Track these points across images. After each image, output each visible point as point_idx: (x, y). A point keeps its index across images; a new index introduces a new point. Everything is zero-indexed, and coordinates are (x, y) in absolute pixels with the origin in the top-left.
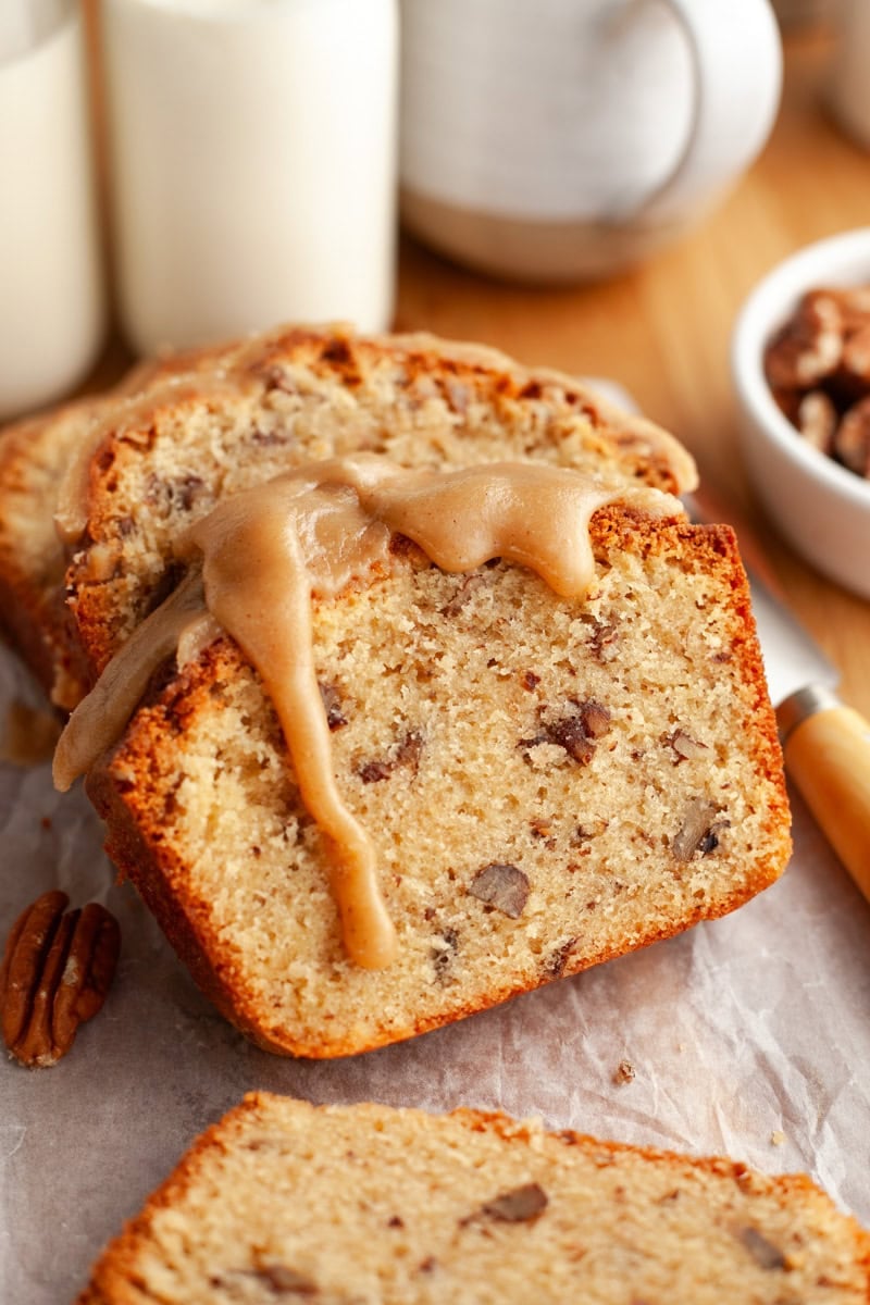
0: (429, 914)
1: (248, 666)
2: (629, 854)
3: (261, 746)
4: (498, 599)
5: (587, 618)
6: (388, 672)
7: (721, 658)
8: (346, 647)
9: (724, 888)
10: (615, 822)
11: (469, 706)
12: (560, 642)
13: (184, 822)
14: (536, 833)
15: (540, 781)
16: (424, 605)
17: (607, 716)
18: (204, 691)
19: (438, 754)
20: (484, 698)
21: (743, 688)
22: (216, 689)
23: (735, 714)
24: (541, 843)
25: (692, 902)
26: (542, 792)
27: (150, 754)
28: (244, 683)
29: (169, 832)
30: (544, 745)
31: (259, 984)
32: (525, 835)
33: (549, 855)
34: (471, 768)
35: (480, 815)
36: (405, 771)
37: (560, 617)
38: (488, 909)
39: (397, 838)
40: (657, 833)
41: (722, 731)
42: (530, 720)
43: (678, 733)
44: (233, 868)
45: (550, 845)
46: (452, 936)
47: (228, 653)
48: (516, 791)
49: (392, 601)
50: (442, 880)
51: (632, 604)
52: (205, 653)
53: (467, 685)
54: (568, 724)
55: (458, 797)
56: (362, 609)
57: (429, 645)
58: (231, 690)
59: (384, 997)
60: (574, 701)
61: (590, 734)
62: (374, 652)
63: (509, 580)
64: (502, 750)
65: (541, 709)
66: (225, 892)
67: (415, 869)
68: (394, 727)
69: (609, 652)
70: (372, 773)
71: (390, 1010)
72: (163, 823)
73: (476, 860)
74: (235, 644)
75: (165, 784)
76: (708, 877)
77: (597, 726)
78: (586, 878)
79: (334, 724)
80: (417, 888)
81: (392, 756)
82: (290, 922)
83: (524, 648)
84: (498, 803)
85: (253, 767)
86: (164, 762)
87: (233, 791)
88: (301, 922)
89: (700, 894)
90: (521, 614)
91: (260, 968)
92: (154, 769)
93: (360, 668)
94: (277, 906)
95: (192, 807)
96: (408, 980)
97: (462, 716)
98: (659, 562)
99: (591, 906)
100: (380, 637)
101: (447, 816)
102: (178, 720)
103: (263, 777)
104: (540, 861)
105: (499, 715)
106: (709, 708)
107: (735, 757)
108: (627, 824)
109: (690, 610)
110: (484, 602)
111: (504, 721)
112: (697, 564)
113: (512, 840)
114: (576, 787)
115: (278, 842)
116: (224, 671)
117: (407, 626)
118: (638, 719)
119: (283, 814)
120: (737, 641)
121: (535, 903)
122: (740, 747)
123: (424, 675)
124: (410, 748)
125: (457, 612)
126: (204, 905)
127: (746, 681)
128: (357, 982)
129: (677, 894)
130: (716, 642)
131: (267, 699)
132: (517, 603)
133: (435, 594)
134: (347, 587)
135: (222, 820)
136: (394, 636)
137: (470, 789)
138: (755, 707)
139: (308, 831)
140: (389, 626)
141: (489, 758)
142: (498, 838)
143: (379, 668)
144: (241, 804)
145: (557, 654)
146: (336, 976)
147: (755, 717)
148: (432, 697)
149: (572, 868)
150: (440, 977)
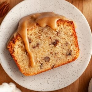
0: (39, 62)
1: (21, 37)
2: (61, 56)
3: (22, 45)
4: (47, 30)
5: (56, 32)
6: (36, 37)
7: (71, 35)
8: (31, 35)
9: (71, 59)
10: (59, 52)
11: (44, 41)
12: (54, 34)
13: (14, 52)
14: (51, 54)
15: (51, 48)
16: (40, 30)
17: (59, 41)
18: (17, 39)
19: (41, 46)
20: (45, 40)
21: (74, 38)
22: (18, 39)
23: (73, 41)
24: (51, 55)
25: (68, 61)
26: (52, 49)
27: (11, 46)
28: (21, 39)
29: (13, 53)
30: (52, 45)
31: (22, 69)
32: (50, 54)
33: (52, 56)
34: (44, 47)
35: (45, 52)
36: (37, 47)
37: (53, 31)
38: (46, 61)
39: (36, 54)
40: (64, 53)
41: (72, 43)
42: (50, 42)
43: (67, 43)
44: (19, 57)
45: (52, 55)
46: (42, 64)
47: (19, 36)
48: (49, 49)
49: (36, 30)
50: (41, 58)
51: (61, 30)
52: (17, 36)
53: (44, 39)
54: (54, 42)
55: (43, 50)
56: (33, 31)
57: (40, 35)
58: (20, 39)
59: (35, 70)
60: (55, 40)
61: (57, 43)
62: (34, 35)
63: (48, 28)
64: (47, 45)
65: (52, 41)
66: (19, 59)
67: (38, 57)
68: (36, 43)
69: (59, 35)
70: (34, 47)
71: (35, 71)
72: (13, 52)
73: (44, 56)
74: (20, 35)
75: (13, 49)
76: (70, 58)
77: (58, 43)
78: (56, 58)
79: (30, 43)
80: (38, 59)
81: (36, 46)
82: (25, 62)
83: (50, 35)
84: (47, 51)
85: (22, 47)
86: (13, 46)
87: (20, 49)
88: (26, 62)
89: (69, 60)
90: (49, 31)
91: (22, 67)
92: (12, 47)
93: (33, 37)
94: (24, 61)
95: (15, 51)
96: (37, 69)
97: (43, 42)
98: (65, 25)
99: (57, 61)
100: (35, 34)
101: (41, 52)
102: (14, 42)
103: (23, 48)
104: (51, 56)
105: (47, 42)
106: (70, 40)
107: (73, 45)
108: (61, 53)
109: (68, 30)
110: (46, 30)
111: (48, 42)
112: (69, 25)
113: (48, 54)
114: (55, 49)
115: (24, 54)
116: (18, 38)
117: (37, 33)
118: (62, 42)
119: (25, 52)
120: (73, 33)
121: (50, 61)
122: (74, 44)
123: (39, 38)
124: (38, 45)
125: (43, 31)
126: (17, 61)
127: (74, 37)
128: (32, 68)
129: (66, 60)
130: (71, 34)
131: (23, 40)
132: (49, 30)
133: (41, 29)
134: (32, 29)
135: (19, 52)
136: (36, 34)
137: (44, 49)
138: (75, 40)
139: (27, 53)
140: (36, 33)
141: (46, 46)
142: (47, 54)
143: (35, 37)
144: (21, 51)
145: (53, 35)
146: (30, 68)
147: (75, 41)
148: (40, 40)
149: (55, 57)
150: (40, 68)
